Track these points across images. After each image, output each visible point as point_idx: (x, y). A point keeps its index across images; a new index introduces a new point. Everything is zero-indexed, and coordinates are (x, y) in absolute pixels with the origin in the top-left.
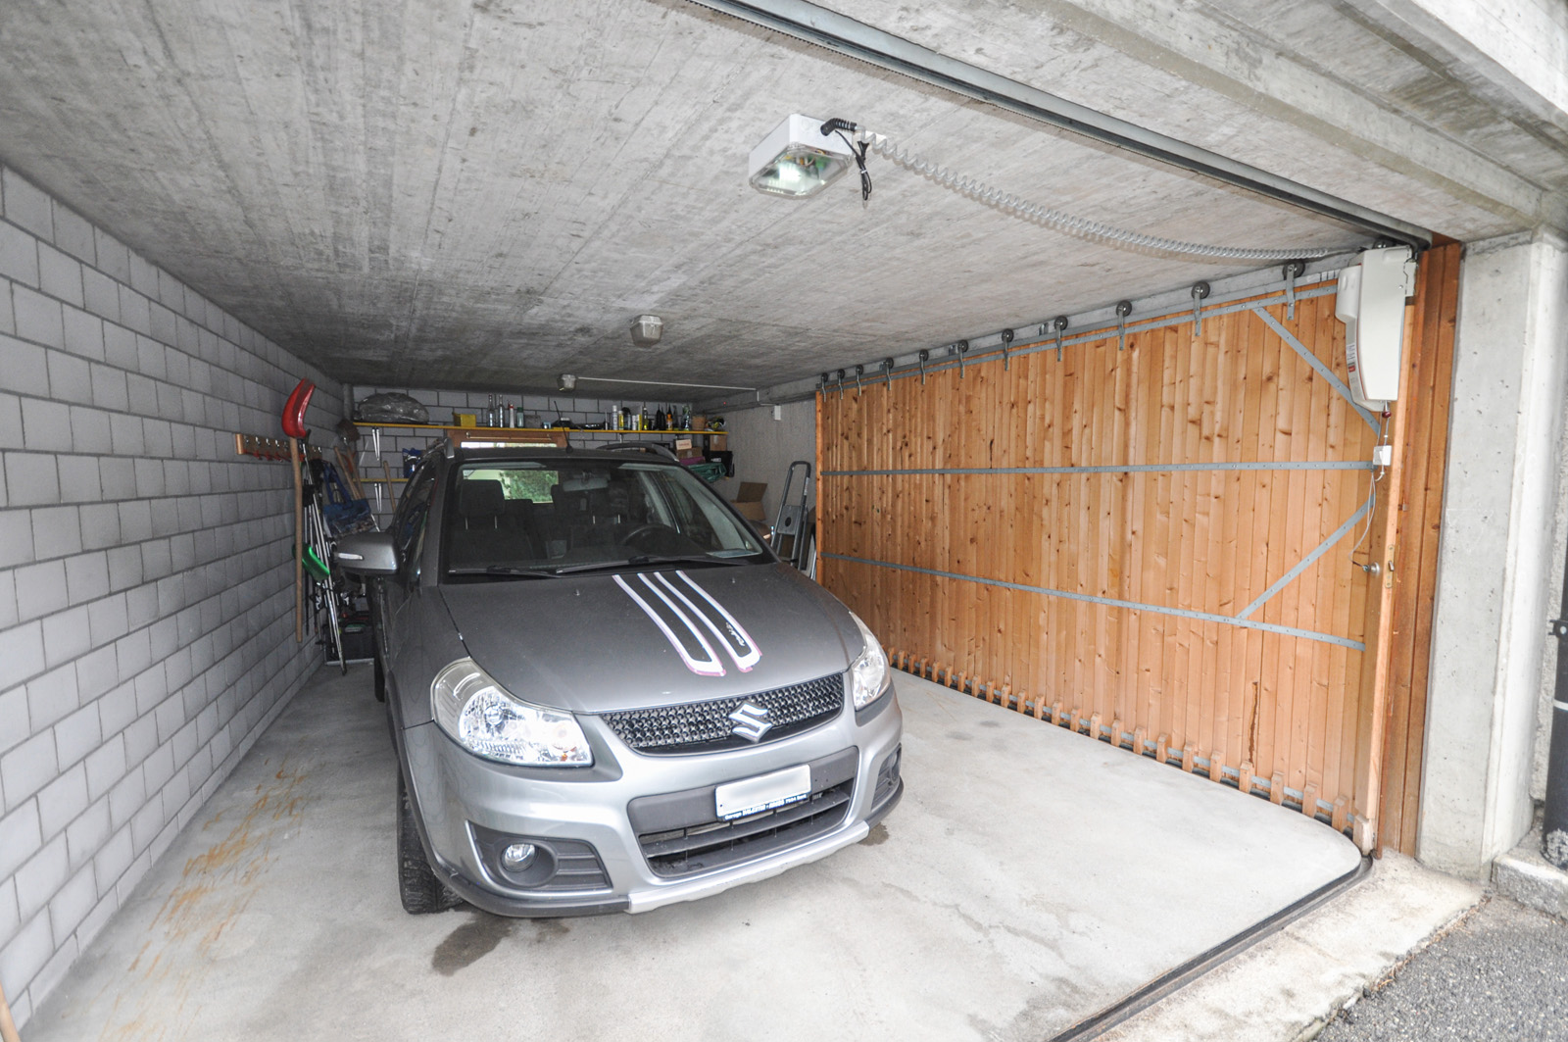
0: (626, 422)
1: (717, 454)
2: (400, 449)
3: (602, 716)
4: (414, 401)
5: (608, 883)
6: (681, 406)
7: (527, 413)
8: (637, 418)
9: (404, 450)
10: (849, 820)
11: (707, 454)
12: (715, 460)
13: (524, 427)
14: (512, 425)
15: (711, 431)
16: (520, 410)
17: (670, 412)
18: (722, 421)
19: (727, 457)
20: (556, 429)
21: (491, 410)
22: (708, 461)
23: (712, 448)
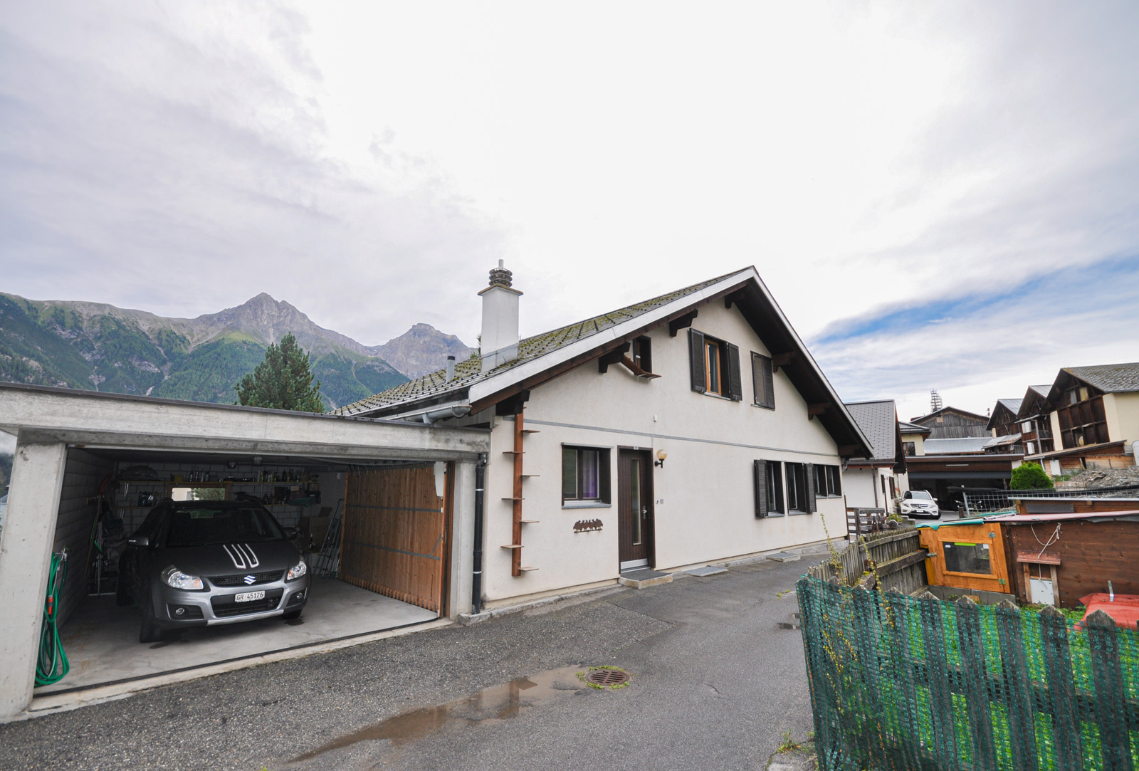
0: (264, 478)
1: (313, 493)
2: (138, 492)
3: (208, 578)
4: (150, 469)
5: (203, 617)
6: (295, 469)
7: (211, 474)
8: (270, 476)
9: (140, 492)
10: (278, 608)
11: (308, 493)
12: (312, 495)
13: (209, 481)
14: (202, 480)
15: (311, 482)
16: (207, 473)
17: (290, 473)
18: (318, 477)
19: (318, 494)
20: (225, 482)
21: (192, 473)
22: (308, 496)
23: (311, 490)
